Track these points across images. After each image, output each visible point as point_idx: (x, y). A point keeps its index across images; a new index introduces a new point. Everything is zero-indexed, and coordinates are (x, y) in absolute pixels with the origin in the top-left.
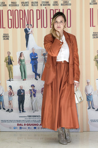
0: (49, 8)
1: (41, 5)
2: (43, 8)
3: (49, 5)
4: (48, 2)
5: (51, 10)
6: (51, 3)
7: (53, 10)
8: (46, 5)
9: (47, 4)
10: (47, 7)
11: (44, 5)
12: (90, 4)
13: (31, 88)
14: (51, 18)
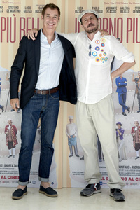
0: (18, 15)
1: (8, 11)
2: (10, 15)
3: (19, 11)
4: (17, 8)
5: (21, 18)
6: (22, 8)
7: (24, 18)
8: (14, 11)
9: (16, 9)
10: (16, 14)
11: (11, 11)
12: (76, 12)
14: (21, 30)
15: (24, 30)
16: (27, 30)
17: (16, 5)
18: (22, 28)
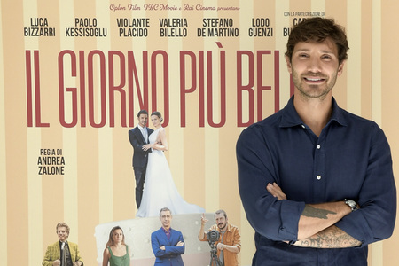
1: (201, 33)
2: (209, 44)
3: (234, 33)
4: (228, 22)
5: (240, 54)
6: (244, 24)
7: (250, 54)
8: (219, 33)
9: (227, 27)
10: (224, 40)
11: (210, 33)
14: (240, 88)
15: (249, 88)
16: (261, 88)
17: (226, 15)
18: (245, 82)
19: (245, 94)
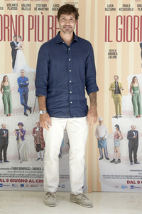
0: (46, 13)
1: (35, 9)
2: (38, 13)
3: (47, 9)
4: (45, 5)
5: (49, 16)
6: (50, 6)
7: (52, 16)
8: (42, 9)
9: (45, 7)
10: (43, 11)
11: (39, 9)
12: (106, 9)
13: (18, 128)
14: (49, 28)
15: (52, 28)
16: (56, 28)
17: (44, 3)
18: (50, 26)
19: (51, 30)
